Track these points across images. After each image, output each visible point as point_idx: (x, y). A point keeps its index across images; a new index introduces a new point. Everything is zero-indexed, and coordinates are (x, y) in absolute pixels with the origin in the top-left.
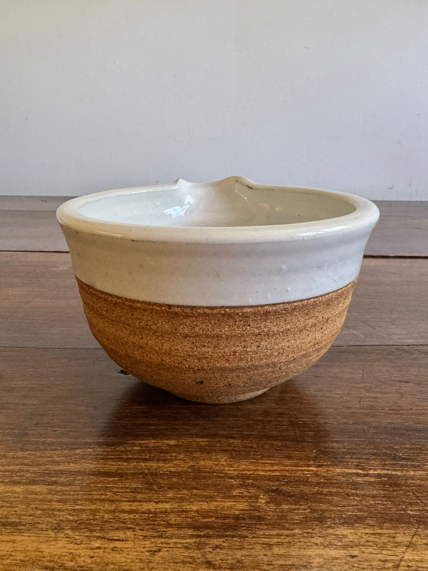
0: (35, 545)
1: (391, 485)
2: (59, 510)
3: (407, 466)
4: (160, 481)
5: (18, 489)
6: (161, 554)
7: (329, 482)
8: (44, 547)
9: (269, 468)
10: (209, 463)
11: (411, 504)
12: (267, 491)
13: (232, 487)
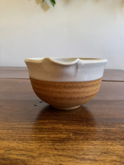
0: (8, 144)
1: (106, 131)
3: (111, 127)
4: (43, 130)
5: (4, 131)
6: (42, 146)
7: (89, 131)
8: (10, 144)
9: (73, 127)
10: (57, 126)
11: (112, 136)
12: (73, 133)
13: (63, 132)
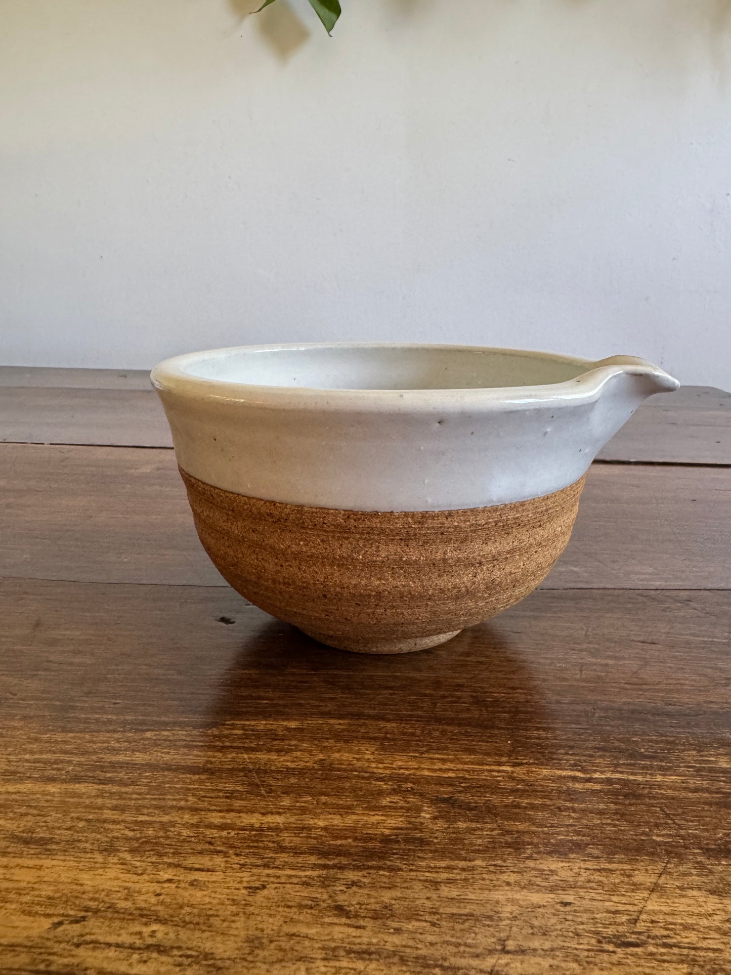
0: (72, 874)
1: (626, 796)
2: (114, 822)
3: (652, 767)
4: (271, 781)
5: (52, 788)
6: (265, 892)
7: (530, 790)
8: (85, 877)
9: (438, 766)
10: (346, 756)
11: (657, 825)
12: (436, 801)
13: (381, 793)
